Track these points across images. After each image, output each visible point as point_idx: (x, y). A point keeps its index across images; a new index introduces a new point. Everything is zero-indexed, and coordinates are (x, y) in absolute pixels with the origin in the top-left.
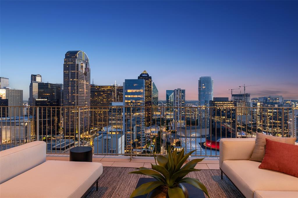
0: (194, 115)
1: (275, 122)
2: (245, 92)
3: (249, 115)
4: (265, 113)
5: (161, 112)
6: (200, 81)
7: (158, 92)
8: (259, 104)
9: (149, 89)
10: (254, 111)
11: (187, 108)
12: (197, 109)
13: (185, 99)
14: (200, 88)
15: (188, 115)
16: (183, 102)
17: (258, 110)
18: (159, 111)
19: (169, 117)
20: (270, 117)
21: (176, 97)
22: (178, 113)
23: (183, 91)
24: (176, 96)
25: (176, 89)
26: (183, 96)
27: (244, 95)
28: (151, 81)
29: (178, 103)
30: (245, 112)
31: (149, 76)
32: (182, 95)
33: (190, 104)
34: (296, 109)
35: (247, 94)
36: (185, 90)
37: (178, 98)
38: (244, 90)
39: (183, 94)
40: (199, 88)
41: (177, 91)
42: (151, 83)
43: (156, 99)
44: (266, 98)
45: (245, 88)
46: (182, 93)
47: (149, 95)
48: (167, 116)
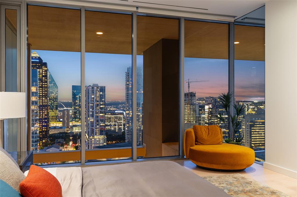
0: (119, 125)
1: (226, 131)
2: (189, 90)
3: (194, 122)
4: (214, 120)
5: (63, 122)
6: (128, 73)
7: (57, 88)
8: (207, 107)
9: (42, 85)
10: (201, 117)
11: (108, 115)
12: (122, 116)
13: (105, 101)
14: (128, 85)
15: (109, 126)
16: (101, 106)
17: (206, 116)
18: (60, 121)
19: (77, 131)
20: (220, 124)
21: (90, 98)
22: (95, 123)
23: (103, 89)
24: (90, 96)
25: (90, 86)
26: (102, 97)
27: (188, 94)
28: (46, 71)
29: (95, 108)
30: (189, 118)
31: (43, 62)
32: (100, 95)
33: (111, 108)
34: (249, 113)
35: (191, 92)
36: (105, 87)
37: (94, 100)
38: (188, 88)
39: (103, 93)
40: (126, 85)
41: (93, 88)
42: (47, 73)
43: (53, 100)
44: (216, 99)
45: (189, 84)
46: (100, 92)
47: (43, 94)
48: (74, 128)
